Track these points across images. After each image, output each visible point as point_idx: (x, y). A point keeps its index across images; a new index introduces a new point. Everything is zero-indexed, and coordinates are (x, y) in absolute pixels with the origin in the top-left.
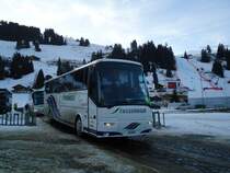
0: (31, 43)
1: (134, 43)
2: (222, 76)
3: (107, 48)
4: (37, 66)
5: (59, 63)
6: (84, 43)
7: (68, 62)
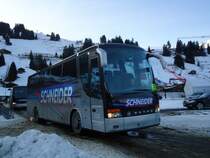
1: (103, 39)
2: (184, 68)
3: (78, 42)
4: (8, 59)
5: (31, 56)
6: (55, 38)
7: (40, 56)
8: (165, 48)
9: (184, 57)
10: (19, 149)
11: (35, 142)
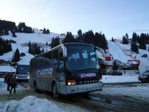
0: (9, 32)
1: (80, 32)
2: (138, 53)
3: (61, 35)
5: (29, 45)
6: (46, 32)
7: (36, 44)
8: (124, 38)
9: (138, 44)
10: (21, 109)
11: (32, 105)
